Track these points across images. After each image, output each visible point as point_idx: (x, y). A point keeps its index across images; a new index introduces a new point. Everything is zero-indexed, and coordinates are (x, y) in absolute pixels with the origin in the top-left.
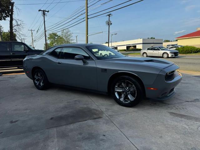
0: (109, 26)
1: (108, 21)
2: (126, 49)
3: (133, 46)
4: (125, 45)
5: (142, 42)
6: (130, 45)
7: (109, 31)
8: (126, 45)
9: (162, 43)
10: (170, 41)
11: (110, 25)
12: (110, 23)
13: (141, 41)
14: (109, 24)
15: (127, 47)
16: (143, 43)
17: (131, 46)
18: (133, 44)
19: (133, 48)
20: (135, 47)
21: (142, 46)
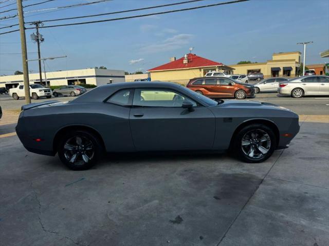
0: (39, 44)
1: (36, 35)
2: (67, 85)
3: (79, 80)
4: (64, 78)
5: (94, 74)
6: (74, 78)
7: (39, 53)
8: (67, 78)
9: (124, 77)
10: (142, 73)
11: (40, 41)
12: (39, 38)
13: (92, 72)
14: (38, 40)
15: (68, 81)
16: (96, 76)
17: (76, 80)
18: (79, 77)
19: (79, 83)
20: (84, 81)
21: (95, 80)
